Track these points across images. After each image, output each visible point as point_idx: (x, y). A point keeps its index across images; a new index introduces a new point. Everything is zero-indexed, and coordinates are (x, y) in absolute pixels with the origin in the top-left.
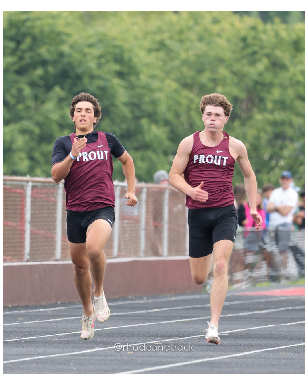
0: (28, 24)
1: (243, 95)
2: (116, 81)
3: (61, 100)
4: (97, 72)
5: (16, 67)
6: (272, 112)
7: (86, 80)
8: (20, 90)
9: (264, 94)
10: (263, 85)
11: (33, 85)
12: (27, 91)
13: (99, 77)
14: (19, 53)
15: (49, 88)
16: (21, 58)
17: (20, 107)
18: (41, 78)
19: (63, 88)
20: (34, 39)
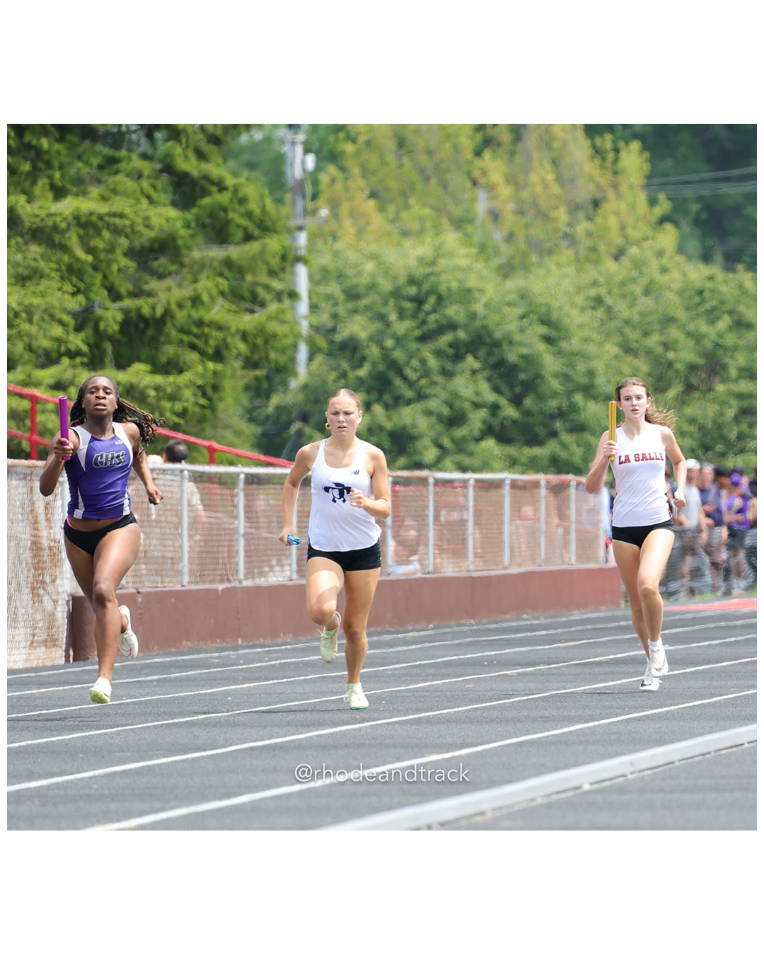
0: (433, 278)
1: (701, 361)
2: (542, 347)
3: (474, 372)
4: (517, 337)
5: (417, 333)
6: (736, 381)
7: (505, 347)
8: (423, 361)
9: (727, 360)
10: (725, 349)
11: (439, 353)
12: (433, 362)
13: (521, 344)
14: (421, 315)
15: (458, 358)
16: (424, 322)
17: (424, 381)
18: (451, 345)
19: (476, 357)
20: (440, 299)
